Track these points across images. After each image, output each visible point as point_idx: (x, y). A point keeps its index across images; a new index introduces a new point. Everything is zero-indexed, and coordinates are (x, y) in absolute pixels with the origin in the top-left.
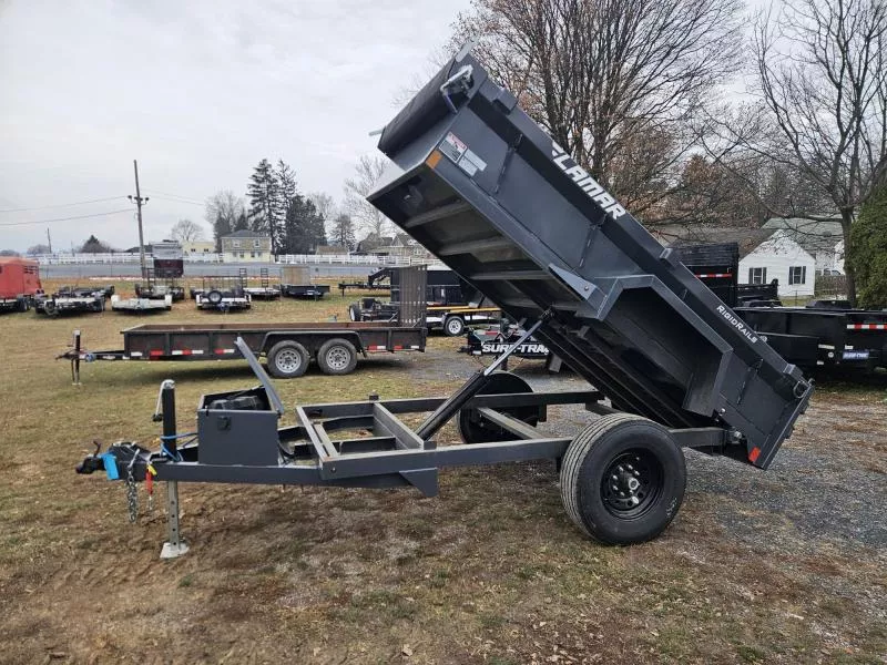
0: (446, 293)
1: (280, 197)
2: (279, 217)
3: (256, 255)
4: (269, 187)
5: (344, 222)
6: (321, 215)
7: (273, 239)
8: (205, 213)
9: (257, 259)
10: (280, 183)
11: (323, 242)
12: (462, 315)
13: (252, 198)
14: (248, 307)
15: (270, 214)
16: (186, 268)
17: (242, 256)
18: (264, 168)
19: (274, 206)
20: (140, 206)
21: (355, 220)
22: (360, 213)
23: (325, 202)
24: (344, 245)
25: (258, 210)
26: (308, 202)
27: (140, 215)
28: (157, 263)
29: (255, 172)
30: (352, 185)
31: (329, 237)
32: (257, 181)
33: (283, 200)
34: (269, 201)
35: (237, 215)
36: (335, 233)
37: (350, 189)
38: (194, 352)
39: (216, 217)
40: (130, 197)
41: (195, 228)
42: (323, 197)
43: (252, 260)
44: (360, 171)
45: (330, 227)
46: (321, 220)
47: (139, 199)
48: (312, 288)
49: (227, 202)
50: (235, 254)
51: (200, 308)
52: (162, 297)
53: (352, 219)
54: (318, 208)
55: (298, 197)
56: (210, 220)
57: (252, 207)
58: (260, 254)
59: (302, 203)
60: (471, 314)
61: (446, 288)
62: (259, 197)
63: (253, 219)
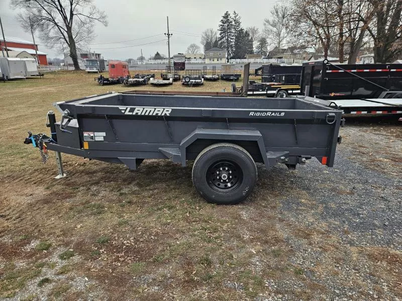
0: (285, 78)
1: (233, 30)
2: (232, 40)
3: (219, 59)
4: (228, 25)
5: (263, 42)
6: (252, 38)
7: (228, 51)
9: (220, 62)
10: (233, 23)
11: (252, 52)
12: (287, 90)
13: (220, 32)
14: (202, 84)
15: (227, 40)
16: (186, 66)
17: (213, 60)
18: (226, 16)
19: (230, 35)
20: (169, 38)
21: (268, 41)
22: (270, 36)
23: (254, 31)
24: (262, 53)
25: (222, 37)
26: (246, 32)
27: (169, 42)
28: (175, 64)
29: (222, 18)
30: (268, 22)
31: (255, 50)
32: (223, 23)
33: (234, 32)
34: (228, 33)
35: (214, 40)
36: (258, 48)
37: (267, 24)
39: (205, 42)
40: (165, 34)
41: (197, 47)
42: (254, 29)
43: (218, 62)
44: (273, 14)
45: (256, 44)
46: (251, 41)
47: (169, 35)
49: (210, 34)
50: (210, 60)
52: (169, 79)
53: (267, 39)
54: (251, 34)
55: (242, 30)
56: (202, 43)
57: (220, 36)
58: (221, 59)
59: (243, 33)
61: (285, 76)
62: (223, 30)
63: (220, 42)
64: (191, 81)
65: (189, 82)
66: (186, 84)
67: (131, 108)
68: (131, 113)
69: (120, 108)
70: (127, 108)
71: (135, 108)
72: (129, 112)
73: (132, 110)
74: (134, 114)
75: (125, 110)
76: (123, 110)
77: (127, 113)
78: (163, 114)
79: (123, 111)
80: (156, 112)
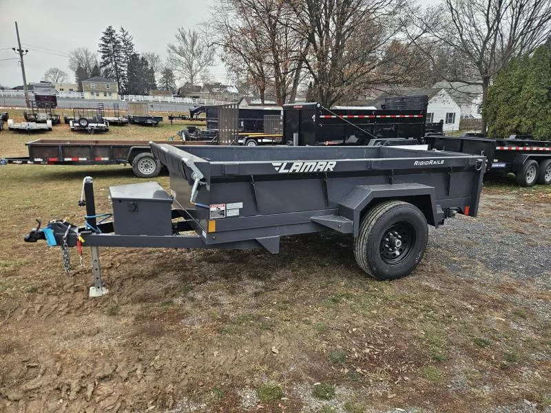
0: (244, 124)
1: (122, 54)
2: (122, 68)
3: (108, 95)
4: (114, 47)
5: (168, 74)
6: (152, 68)
7: (119, 84)
8: (69, 64)
9: (108, 97)
10: (122, 44)
11: (154, 87)
12: (256, 139)
13: (102, 54)
14: (107, 130)
15: (116, 66)
16: (58, 102)
17: (98, 95)
18: (110, 32)
19: (119, 60)
20: (22, 56)
21: (176, 73)
22: (179, 68)
23: (155, 59)
24: (168, 90)
25: (106, 63)
26: (143, 59)
27: (22, 62)
28: (37, 97)
29: (103, 35)
30: (173, 48)
31: (158, 84)
32: (106, 42)
33: (125, 56)
34: (115, 57)
35: (92, 66)
36: (161, 81)
37: (172, 51)
38: (80, 159)
39: (76, 66)
40: (14, 49)
41: (62, 74)
42: (153, 56)
43: (105, 98)
44: (179, 38)
45: (158, 76)
46: (152, 71)
47: (21, 51)
48: (150, 118)
49: (84, 56)
50: (92, 93)
51: (73, 130)
52: (44, 122)
53: (174, 72)
54: (149, 63)
55: (135, 55)
56: (71, 68)
57: (102, 60)
58: (110, 94)
59: (138, 59)
60: (262, 138)
61: (244, 121)
62: (107, 53)
63: (104, 69)
64: (90, 125)
65: (87, 126)
66: (82, 130)
67: (288, 164)
68: (286, 171)
69: (274, 164)
70: (283, 164)
71: (292, 164)
72: (285, 169)
73: (289, 166)
74: (291, 171)
75: (280, 167)
76: (277, 166)
77: (282, 171)
78: (326, 170)
79: (277, 169)
80: (318, 167)
